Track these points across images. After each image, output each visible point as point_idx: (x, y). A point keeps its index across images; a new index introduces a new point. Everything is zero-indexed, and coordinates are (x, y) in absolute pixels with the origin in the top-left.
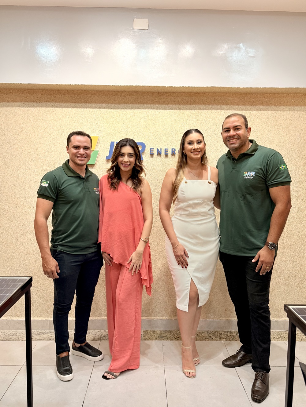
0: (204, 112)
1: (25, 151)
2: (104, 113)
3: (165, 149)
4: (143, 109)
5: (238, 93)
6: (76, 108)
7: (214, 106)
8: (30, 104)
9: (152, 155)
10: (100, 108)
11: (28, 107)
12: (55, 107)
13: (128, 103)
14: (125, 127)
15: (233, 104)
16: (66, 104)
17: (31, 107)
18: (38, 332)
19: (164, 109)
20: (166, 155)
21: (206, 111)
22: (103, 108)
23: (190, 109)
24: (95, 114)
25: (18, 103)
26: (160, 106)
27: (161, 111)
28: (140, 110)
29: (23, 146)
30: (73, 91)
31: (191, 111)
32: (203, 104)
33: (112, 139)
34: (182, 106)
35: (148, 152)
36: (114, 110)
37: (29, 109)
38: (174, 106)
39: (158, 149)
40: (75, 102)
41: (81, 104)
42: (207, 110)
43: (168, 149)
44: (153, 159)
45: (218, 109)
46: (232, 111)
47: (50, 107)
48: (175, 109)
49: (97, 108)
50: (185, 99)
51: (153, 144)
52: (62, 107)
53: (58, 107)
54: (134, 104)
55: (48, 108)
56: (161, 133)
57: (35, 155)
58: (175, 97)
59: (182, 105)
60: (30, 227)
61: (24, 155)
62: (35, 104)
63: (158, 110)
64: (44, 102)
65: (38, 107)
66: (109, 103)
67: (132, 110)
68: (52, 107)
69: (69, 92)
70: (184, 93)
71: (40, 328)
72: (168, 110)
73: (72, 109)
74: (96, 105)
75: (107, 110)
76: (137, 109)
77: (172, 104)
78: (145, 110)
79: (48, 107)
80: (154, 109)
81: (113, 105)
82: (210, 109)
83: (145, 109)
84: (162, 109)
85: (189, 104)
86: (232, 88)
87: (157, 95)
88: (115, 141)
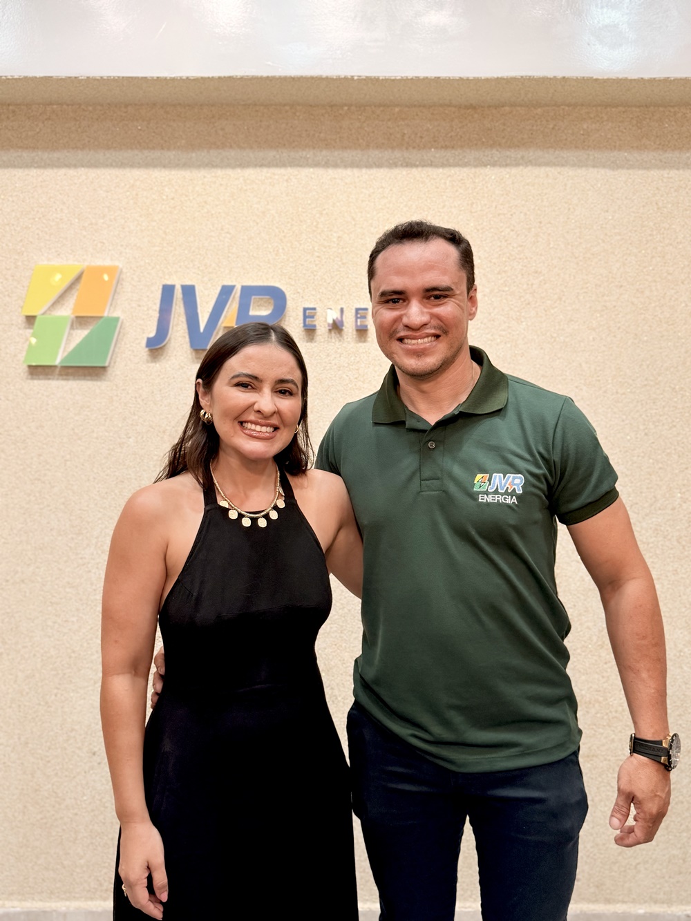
0: (494, 177)
2: (138, 183)
3: (357, 310)
4: (277, 166)
5: (617, 106)
6: (39, 167)
7: (531, 154)
9: (309, 332)
10: (122, 165)
13: (223, 146)
14: (213, 234)
15: (598, 147)
19: (353, 165)
20: (362, 332)
21: (502, 170)
22: (132, 165)
23: (443, 165)
24: (104, 189)
26: (336, 153)
28: (265, 170)
30: (28, 105)
31: (447, 171)
32: (492, 146)
33: (167, 277)
34: (415, 155)
35: (297, 322)
36: (173, 172)
38: (387, 154)
40: (34, 148)
41: (56, 155)
42: (508, 169)
43: (366, 309)
44: (313, 345)
45: (547, 164)
46: (596, 170)
48: (393, 165)
49: (112, 165)
50: (428, 130)
51: (314, 293)
58: (389, 123)
59: (415, 152)
63: (331, 172)
66: (153, 148)
67: (239, 170)
69: (14, 112)
70: (424, 106)
72: (364, 171)
73: (27, 171)
74: (108, 155)
75: (147, 171)
76: (255, 166)
77: (379, 147)
78: (282, 171)
80: (316, 165)
81: (171, 154)
82: (517, 165)
83: (284, 165)
84: (346, 167)
85: (442, 147)
86: (597, 80)
87: (326, 116)
88: (178, 282)
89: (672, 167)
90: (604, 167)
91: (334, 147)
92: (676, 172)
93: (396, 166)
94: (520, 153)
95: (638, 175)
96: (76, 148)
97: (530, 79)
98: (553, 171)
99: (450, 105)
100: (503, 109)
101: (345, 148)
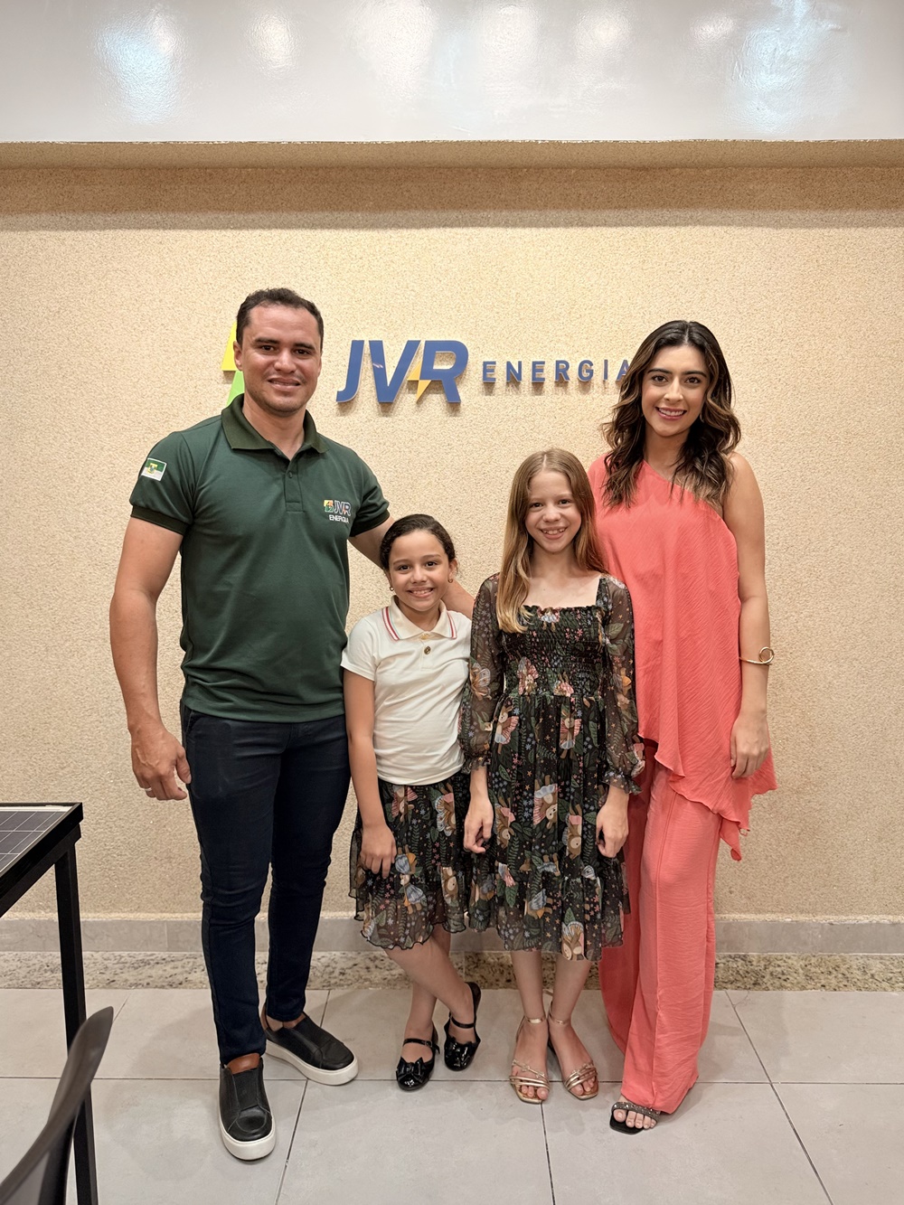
0: (664, 236)
1: (71, 378)
2: (328, 243)
3: (534, 363)
4: (459, 226)
5: (781, 167)
6: (235, 228)
7: (699, 214)
8: (82, 218)
9: (489, 385)
10: (313, 226)
11: (76, 231)
12: (164, 228)
13: (409, 207)
14: (398, 291)
15: (762, 206)
16: (200, 215)
17: (86, 228)
18: (134, 960)
19: (531, 224)
20: (538, 385)
21: (672, 229)
22: (322, 226)
23: (616, 225)
24: (296, 249)
25: (44, 217)
26: (515, 214)
27: (520, 231)
28: (448, 230)
29: (66, 361)
30: (225, 168)
31: (620, 230)
32: (663, 207)
33: (355, 334)
34: (590, 215)
35: (477, 376)
36: (362, 232)
37: (81, 235)
38: (564, 214)
39: (509, 365)
40: (231, 210)
41: (251, 216)
42: (677, 229)
43: (543, 363)
44: (492, 398)
45: (714, 224)
46: (760, 228)
47: (149, 228)
48: (568, 224)
49: (303, 227)
50: (602, 191)
51: (493, 347)
52: (188, 226)
53: (174, 227)
54: (428, 209)
55: (142, 232)
56: (518, 306)
57: (105, 389)
58: (566, 184)
59: (590, 212)
60: (97, 627)
61: (70, 390)
62: (99, 218)
63: (510, 231)
64: (130, 210)
65: (110, 229)
66: (343, 210)
67: (423, 230)
68: (158, 228)
69: (211, 175)
70: (599, 168)
71: (138, 946)
72: (542, 229)
73: (224, 232)
74: (300, 217)
75: (337, 232)
76: (439, 226)
77: (556, 207)
78: (465, 230)
79: (144, 227)
80: (497, 225)
81: (360, 215)
82: (686, 224)
83: (466, 225)
84: (524, 226)
85: (616, 207)
86: (765, 143)
87: (507, 178)
88: (366, 338)
89: (832, 226)
90: (768, 226)
91: (514, 208)
92: (836, 230)
93: (572, 226)
94: (689, 213)
95: (799, 234)
96: (269, 209)
97: (703, 142)
98: (720, 230)
99: (624, 167)
100: (673, 170)
101: (524, 208)
